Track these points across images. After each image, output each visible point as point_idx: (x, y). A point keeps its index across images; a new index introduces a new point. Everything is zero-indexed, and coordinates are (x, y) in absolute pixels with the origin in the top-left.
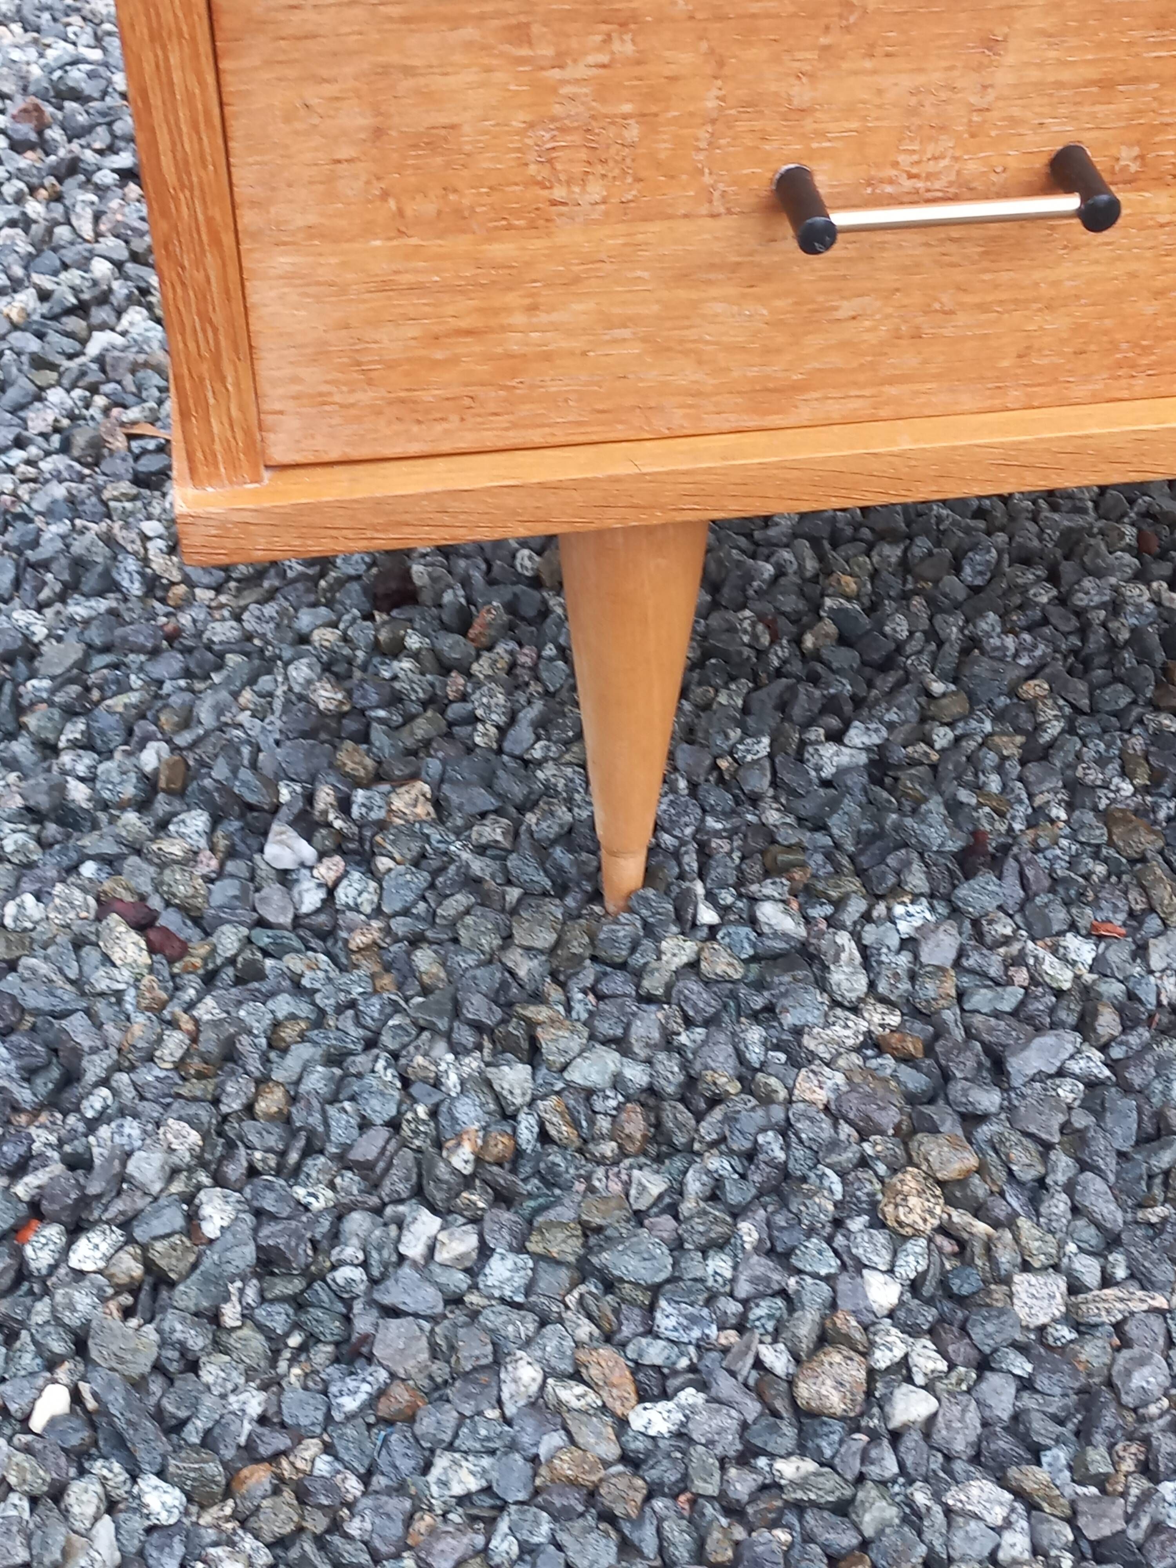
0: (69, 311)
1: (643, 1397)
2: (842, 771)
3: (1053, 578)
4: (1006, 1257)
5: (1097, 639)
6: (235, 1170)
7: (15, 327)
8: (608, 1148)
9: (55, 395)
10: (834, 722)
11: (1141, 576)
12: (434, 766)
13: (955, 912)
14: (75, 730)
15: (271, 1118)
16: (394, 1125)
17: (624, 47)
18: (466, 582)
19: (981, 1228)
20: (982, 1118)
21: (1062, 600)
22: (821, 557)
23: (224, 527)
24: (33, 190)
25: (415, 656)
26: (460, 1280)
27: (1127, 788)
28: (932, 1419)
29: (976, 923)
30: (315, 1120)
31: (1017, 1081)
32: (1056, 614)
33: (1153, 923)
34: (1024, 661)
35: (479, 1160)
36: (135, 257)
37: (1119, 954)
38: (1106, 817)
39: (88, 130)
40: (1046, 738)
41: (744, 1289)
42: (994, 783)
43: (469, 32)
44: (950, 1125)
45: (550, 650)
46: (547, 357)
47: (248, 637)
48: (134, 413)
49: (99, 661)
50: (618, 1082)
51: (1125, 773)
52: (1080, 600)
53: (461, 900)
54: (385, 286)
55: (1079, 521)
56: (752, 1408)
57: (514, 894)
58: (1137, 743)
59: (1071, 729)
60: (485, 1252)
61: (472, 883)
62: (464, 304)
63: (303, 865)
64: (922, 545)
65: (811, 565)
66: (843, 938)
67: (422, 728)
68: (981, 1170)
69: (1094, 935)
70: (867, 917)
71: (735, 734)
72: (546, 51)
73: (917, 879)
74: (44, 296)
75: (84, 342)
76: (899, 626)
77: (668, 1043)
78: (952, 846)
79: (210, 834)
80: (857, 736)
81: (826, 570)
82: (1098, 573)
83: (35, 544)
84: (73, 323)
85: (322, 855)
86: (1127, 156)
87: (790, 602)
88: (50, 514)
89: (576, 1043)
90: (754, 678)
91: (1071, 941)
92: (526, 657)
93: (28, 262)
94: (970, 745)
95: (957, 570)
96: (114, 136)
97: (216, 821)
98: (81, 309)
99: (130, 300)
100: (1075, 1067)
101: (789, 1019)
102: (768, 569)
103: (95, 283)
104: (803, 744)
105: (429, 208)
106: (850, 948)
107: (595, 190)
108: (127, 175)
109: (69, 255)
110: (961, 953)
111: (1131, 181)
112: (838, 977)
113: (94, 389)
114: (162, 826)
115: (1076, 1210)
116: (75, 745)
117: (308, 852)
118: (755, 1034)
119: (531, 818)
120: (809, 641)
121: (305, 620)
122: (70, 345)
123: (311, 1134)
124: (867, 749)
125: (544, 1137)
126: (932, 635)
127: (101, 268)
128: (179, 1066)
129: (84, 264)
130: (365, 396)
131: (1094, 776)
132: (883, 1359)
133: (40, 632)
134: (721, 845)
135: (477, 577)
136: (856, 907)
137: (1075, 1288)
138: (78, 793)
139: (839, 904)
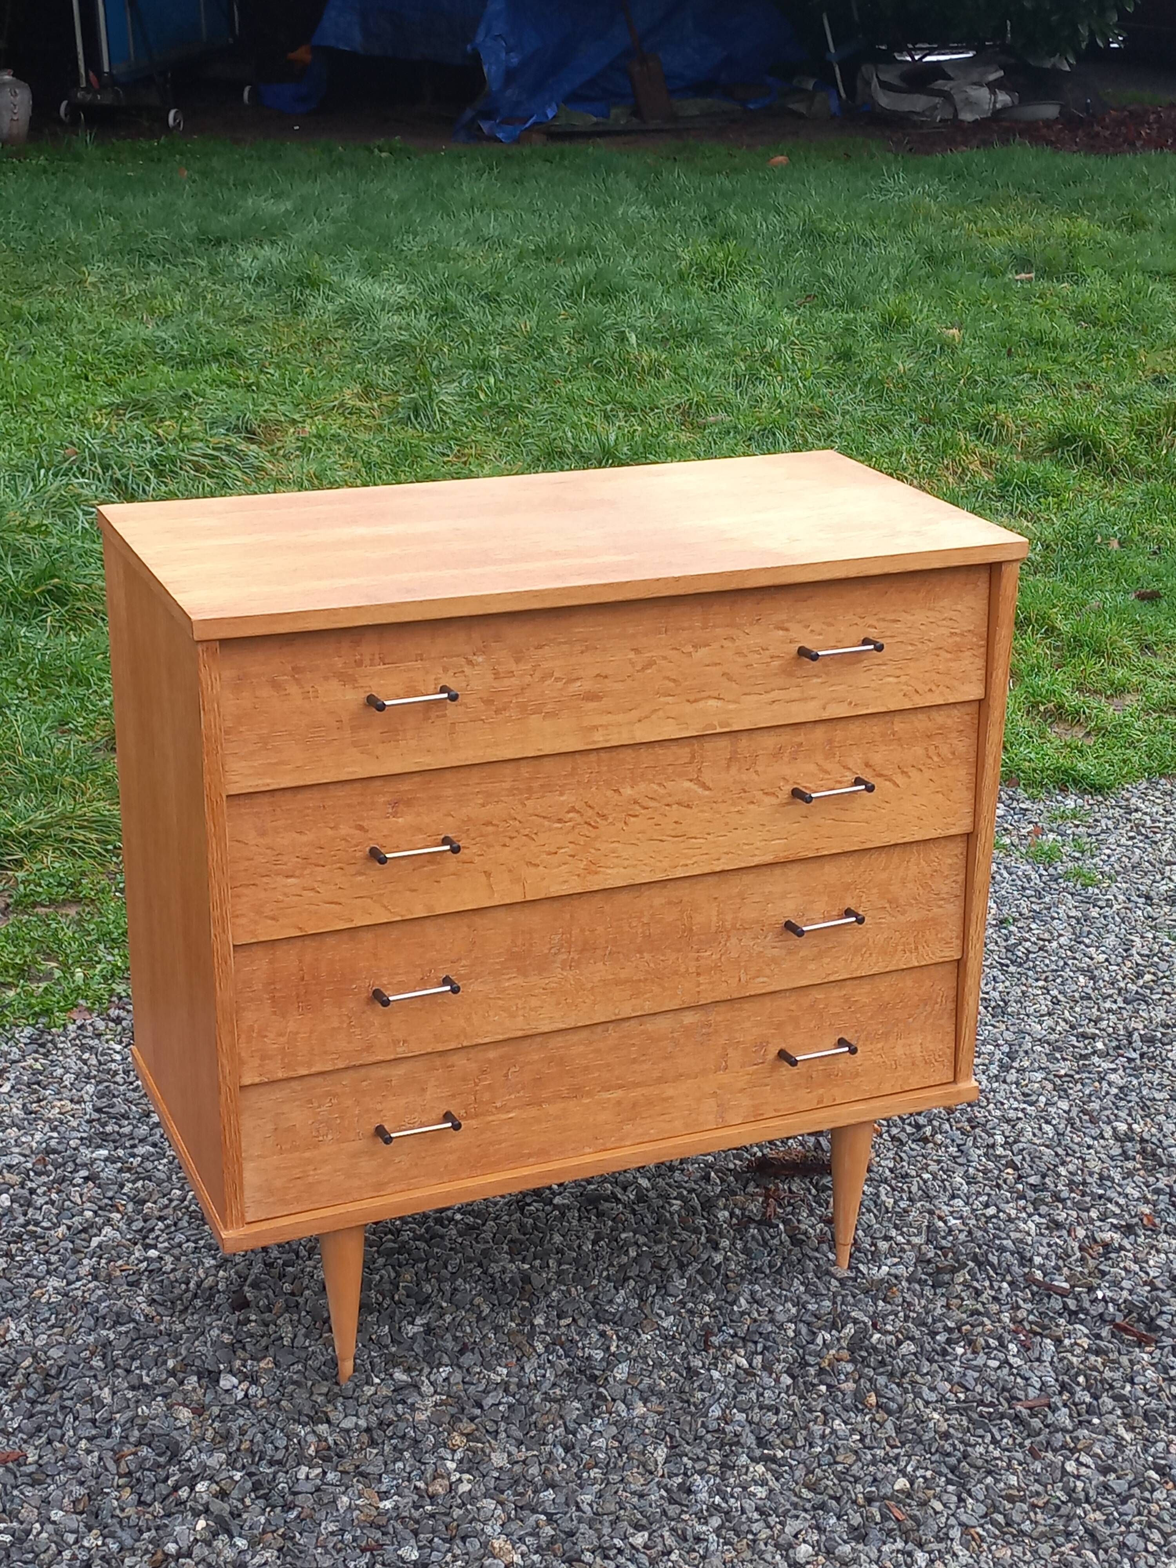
0: (80, 1232)
1: (381, 1500)
2: (414, 1334)
3: (480, 1265)
4: (487, 1451)
5: (498, 1282)
6: (238, 1465)
7: (61, 1240)
8: (357, 1446)
9: (86, 1261)
10: (410, 1319)
11: (512, 1261)
12: (271, 1351)
13: (460, 1367)
14: (136, 1363)
15: (246, 1450)
16: (286, 1448)
17: (335, 1101)
18: (267, 1297)
19: (480, 1445)
20: (477, 1417)
21: (485, 1272)
22: (396, 1272)
23: (236, 1240)
24: (49, 1190)
25: (255, 1321)
26: (318, 1482)
27: (513, 1325)
28: (470, 1491)
29: (468, 1370)
30: (261, 1447)
31: (486, 1408)
32: (482, 1276)
33: (525, 1359)
34: (474, 1292)
35: (317, 1452)
36: (100, 1208)
37: (515, 1370)
38: (508, 1334)
39: (64, 1164)
40: (484, 1314)
41: (408, 1469)
42: (468, 1330)
43: (297, 1103)
44: (465, 1420)
45: (303, 1313)
46: (319, 1182)
47: (188, 1328)
48: (120, 1262)
49: (136, 1343)
50: (357, 1426)
51: (512, 1320)
52: (491, 1271)
53: (292, 1387)
54: (277, 1168)
55: (488, 1246)
56: (416, 1497)
57: (310, 1383)
58: (515, 1311)
59: (492, 1310)
60: (324, 1473)
61: (295, 1383)
62: (298, 1170)
63: (234, 1387)
64: (432, 1262)
65: (393, 1275)
66: (423, 1378)
67: (264, 1342)
68: (477, 1430)
69: (506, 1366)
70: (430, 1373)
71: (376, 1327)
72: (316, 1105)
73: (446, 1359)
74: (69, 1228)
75: (90, 1242)
76: (427, 1288)
77: (371, 1412)
78: (455, 1349)
79: (199, 1382)
80: (418, 1321)
81: (398, 1275)
82: (496, 1262)
83: (97, 1311)
84: (83, 1235)
85: (240, 1383)
86: (462, 1112)
87: (387, 1287)
88: (100, 1300)
89: (342, 1416)
90: (379, 1311)
91: (499, 1368)
92: (295, 1317)
93: (57, 1215)
94: (458, 1319)
95: (446, 1268)
96: (76, 1165)
97: (199, 1379)
98: (85, 1230)
99: (104, 1224)
100: (504, 1400)
101: (409, 1401)
102: (378, 1277)
103: (87, 1220)
104: (400, 1328)
105: (288, 1146)
106: (426, 1381)
107: (330, 1137)
108: (86, 1179)
109: (74, 1211)
110: (464, 1378)
111: (465, 1119)
112: (423, 1389)
113: (101, 1257)
114: (181, 1383)
115: (508, 1437)
116: (137, 1368)
117: (235, 1381)
118: (400, 1406)
119: (310, 1362)
120: (396, 1297)
121: (208, 1320)
122: (85, 1244)
123: (261, 1452)
124: (422, 1325)
125: (336, 1444)
126: (440, 1290)
127: (89, 1214)
128: (213, 1440)
129: (81, 1213)
130: (271, 1200)
131: (502, 1322)
132: (453, 1479)
133: (112, 1336)
134: (377, 1360)
135: (271, 1293)
136: (426, 1370)
137: (510, 1454)
138: (146, 1380)
139: (421, 1371)
